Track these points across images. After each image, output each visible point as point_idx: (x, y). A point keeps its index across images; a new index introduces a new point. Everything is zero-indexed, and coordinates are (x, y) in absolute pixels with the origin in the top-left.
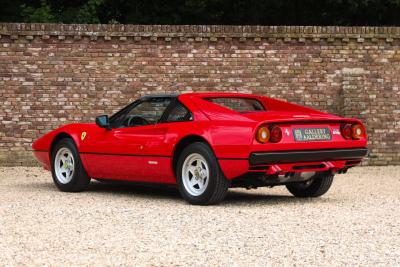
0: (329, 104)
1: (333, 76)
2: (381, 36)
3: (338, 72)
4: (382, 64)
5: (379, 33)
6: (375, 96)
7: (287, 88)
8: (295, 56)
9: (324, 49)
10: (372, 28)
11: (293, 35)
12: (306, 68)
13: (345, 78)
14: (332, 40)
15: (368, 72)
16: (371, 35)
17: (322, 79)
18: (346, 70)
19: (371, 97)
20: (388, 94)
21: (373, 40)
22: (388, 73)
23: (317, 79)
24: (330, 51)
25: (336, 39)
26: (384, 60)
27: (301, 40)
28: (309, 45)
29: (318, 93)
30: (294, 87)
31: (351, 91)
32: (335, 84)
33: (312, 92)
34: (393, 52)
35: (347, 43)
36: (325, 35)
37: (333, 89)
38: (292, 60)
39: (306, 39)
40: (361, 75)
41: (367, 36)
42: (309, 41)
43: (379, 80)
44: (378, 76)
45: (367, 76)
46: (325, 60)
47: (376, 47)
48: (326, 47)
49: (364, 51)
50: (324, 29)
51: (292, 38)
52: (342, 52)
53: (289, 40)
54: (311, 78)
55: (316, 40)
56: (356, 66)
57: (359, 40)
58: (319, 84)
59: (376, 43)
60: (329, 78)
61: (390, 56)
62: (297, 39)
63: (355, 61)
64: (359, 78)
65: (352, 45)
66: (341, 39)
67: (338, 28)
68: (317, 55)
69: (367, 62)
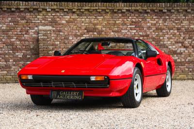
0: (32, 47)
1: (33, 31)
2: (61, 8)
3: (36, 28)
4: (63, 24)
5: (60, 6)
6: (58, 43)
7: (6, 38)
8: (10, 19)
9: (28, 15)
10: (56, 3)
11: (8, 7)
12: (17, 26)
13: (40, 32)
14: (32, 10)
15: (54, 29)
16: (55, 7)
17: (27, 32)
18: (41, 28)
19: (56, 43)
20: (66, 42)
21: (56, 10)
22: (66, 29)
23: (24, 33)
24: (31, 17)
25: (34, 9)
26: (64, 22)
27: (12, 10)
28: (18, 12)
29: (25, 40)
30: (9, 37)
31: (44, 40)
32: (35, 35)
33: (21, 41)
34: (69, 17)
35: (41, 11)
36: (28, 7)
37: (34, 38)
38: (8, 21)
39: (16, 9)
40: (50, 30)
41: (53, 8)
42: (18, 10)
43: (61, 33)
44: (60, 31)
45: (54, 31)
46: (28, 22)
47: (58, 14)
48: (29, 14)
49: (51, 17)
50: (27, 3)
51: (7, 9)
52: (38, 17)
53: (6, 9)
54: (20, 32)
55: (22, 10)
56: (47, 25)
57: (48, 10)
58: (25, 36)
59: (58, 12)
60: (31, 32)
61: (67, 20)
62: (11, 9)
63: (46, 22)
64: (48, 32)
65: (44, 12)
66: (37, 9)
67: (35, 3)
68: (24, 18)
69: (53, 23)
